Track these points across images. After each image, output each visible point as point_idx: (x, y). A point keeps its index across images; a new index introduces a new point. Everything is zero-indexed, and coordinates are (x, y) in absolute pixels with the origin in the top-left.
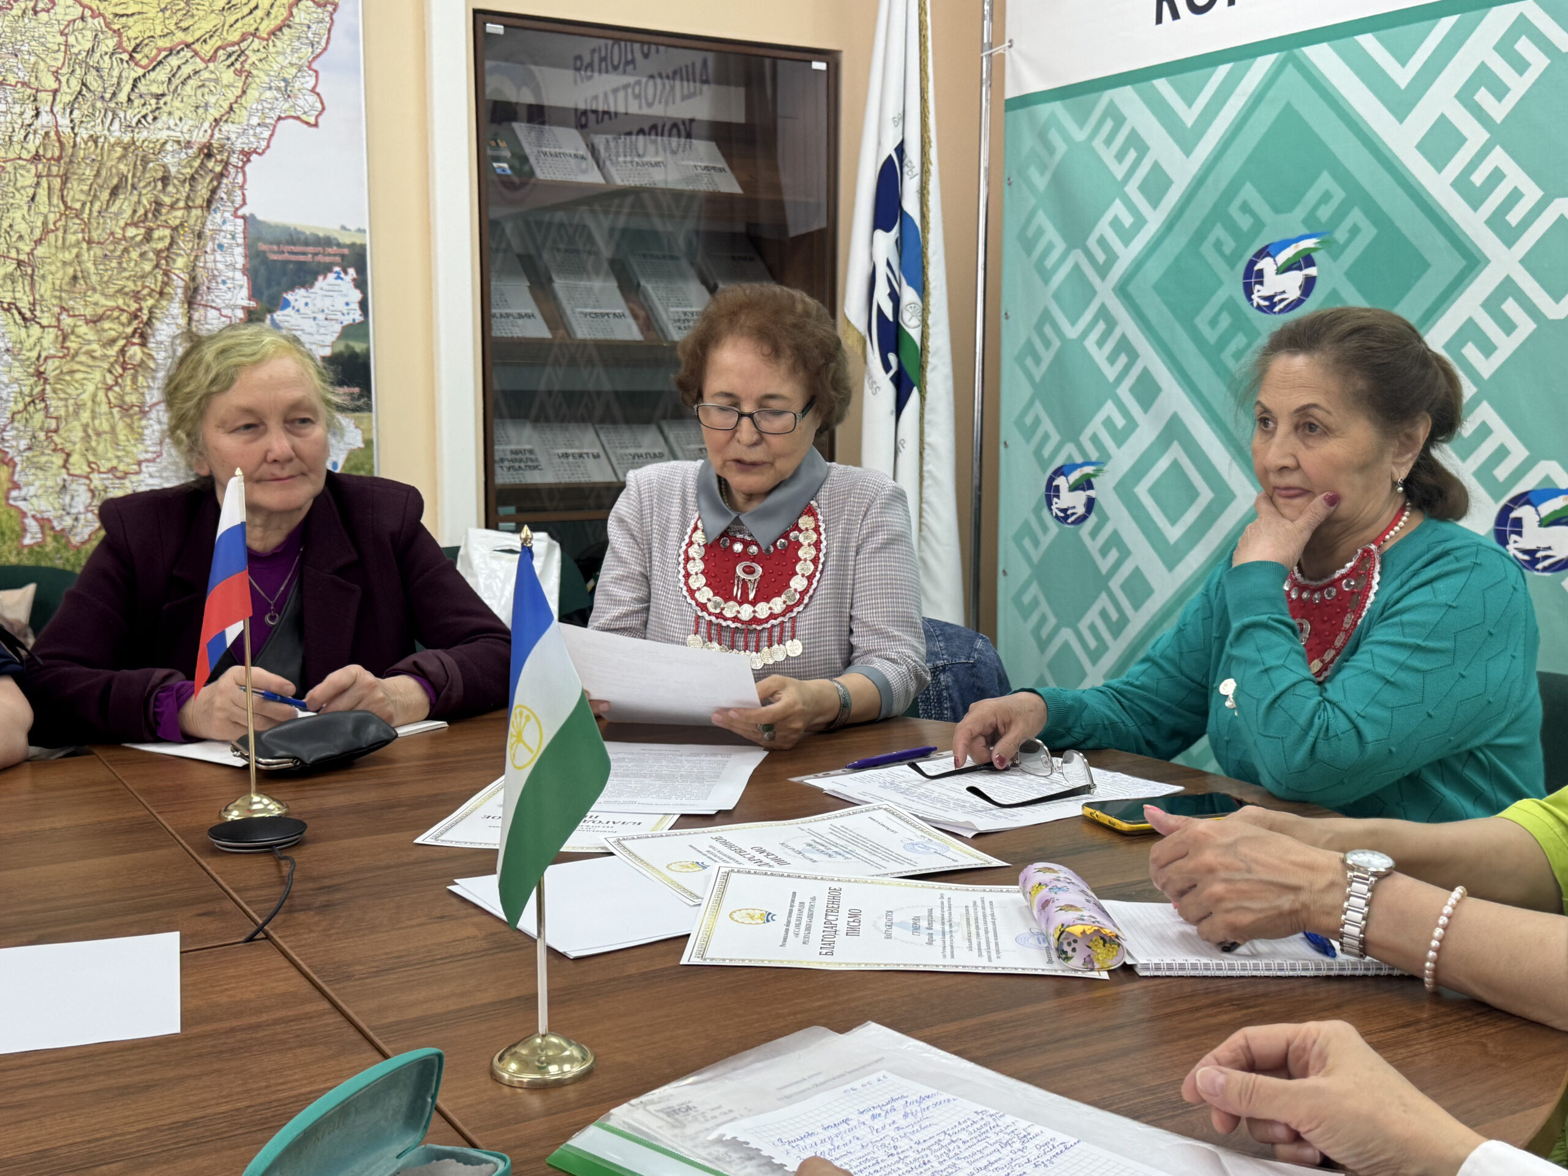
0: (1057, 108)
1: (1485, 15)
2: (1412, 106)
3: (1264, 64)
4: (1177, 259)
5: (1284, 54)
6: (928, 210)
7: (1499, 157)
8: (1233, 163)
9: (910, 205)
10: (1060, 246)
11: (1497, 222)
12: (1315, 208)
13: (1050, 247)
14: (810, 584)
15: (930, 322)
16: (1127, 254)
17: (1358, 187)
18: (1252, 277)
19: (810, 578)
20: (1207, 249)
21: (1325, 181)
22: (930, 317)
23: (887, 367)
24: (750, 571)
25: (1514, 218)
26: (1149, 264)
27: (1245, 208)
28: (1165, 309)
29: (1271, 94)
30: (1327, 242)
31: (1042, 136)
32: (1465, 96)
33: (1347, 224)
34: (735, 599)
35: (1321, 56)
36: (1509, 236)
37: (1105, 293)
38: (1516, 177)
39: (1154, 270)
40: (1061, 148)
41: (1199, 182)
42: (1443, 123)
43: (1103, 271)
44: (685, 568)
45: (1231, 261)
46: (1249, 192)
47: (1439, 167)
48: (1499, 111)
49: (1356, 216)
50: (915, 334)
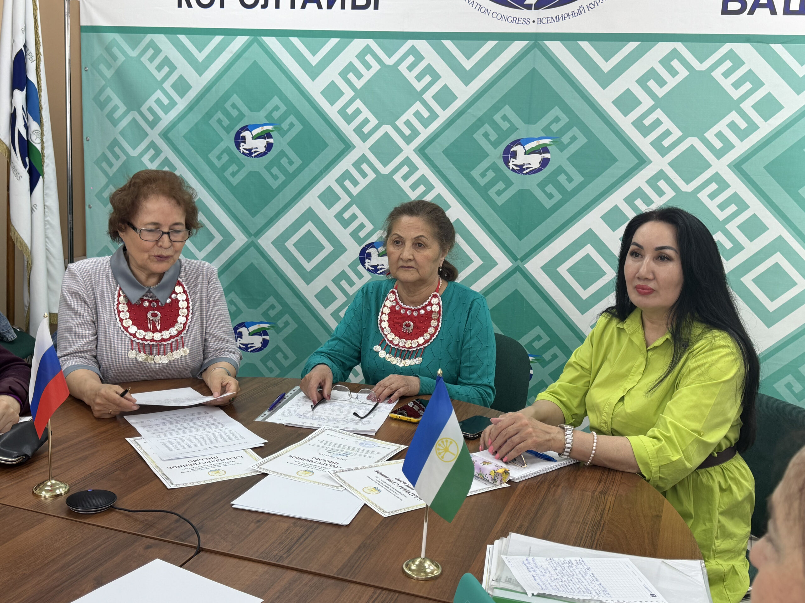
0: (117, 37)
1: (352, 41)
2: (318, 74)
3: (241, 41)
4: (196, 124)
5: (253, 37)
6: (41, 80)
7: (358, 104)
8: (226, 84)
9: (32, 76)
10: (122, 109)
11: (358, 130)
12: (271, 112)
13: (116, 108)
14: (187, 319)
15: (44, 140)
16: (167, 119)
17: (294, 107)
18: (239, 139)
19: (187, 317)
20: (213, 122)
21: (276, 101)
22: (44, 137)
23: (25, 165)
24: (154, 315)
25: (366, 130)
26: (180, 125)
27: (234, 106)
28: (191, 148)
29: (246, 55)
30: (278, 128)
31: (108, 49)
32: (343, 74)
33: (288, 121)
34: (150, 330)
35: (271, 42)
36: (364, 138)
37: (154, 135)
38: (366, 113)
39: (183, 128)
40: (121, 59)
41: (207, 89)
42: (333, 84)
43: (152, 125)
44: (119, 316)
45: (227, 130)
46: (235, 98)
47: (332, 103)
48: (359, 84)
49: (292, 119)
50: (39, 147)
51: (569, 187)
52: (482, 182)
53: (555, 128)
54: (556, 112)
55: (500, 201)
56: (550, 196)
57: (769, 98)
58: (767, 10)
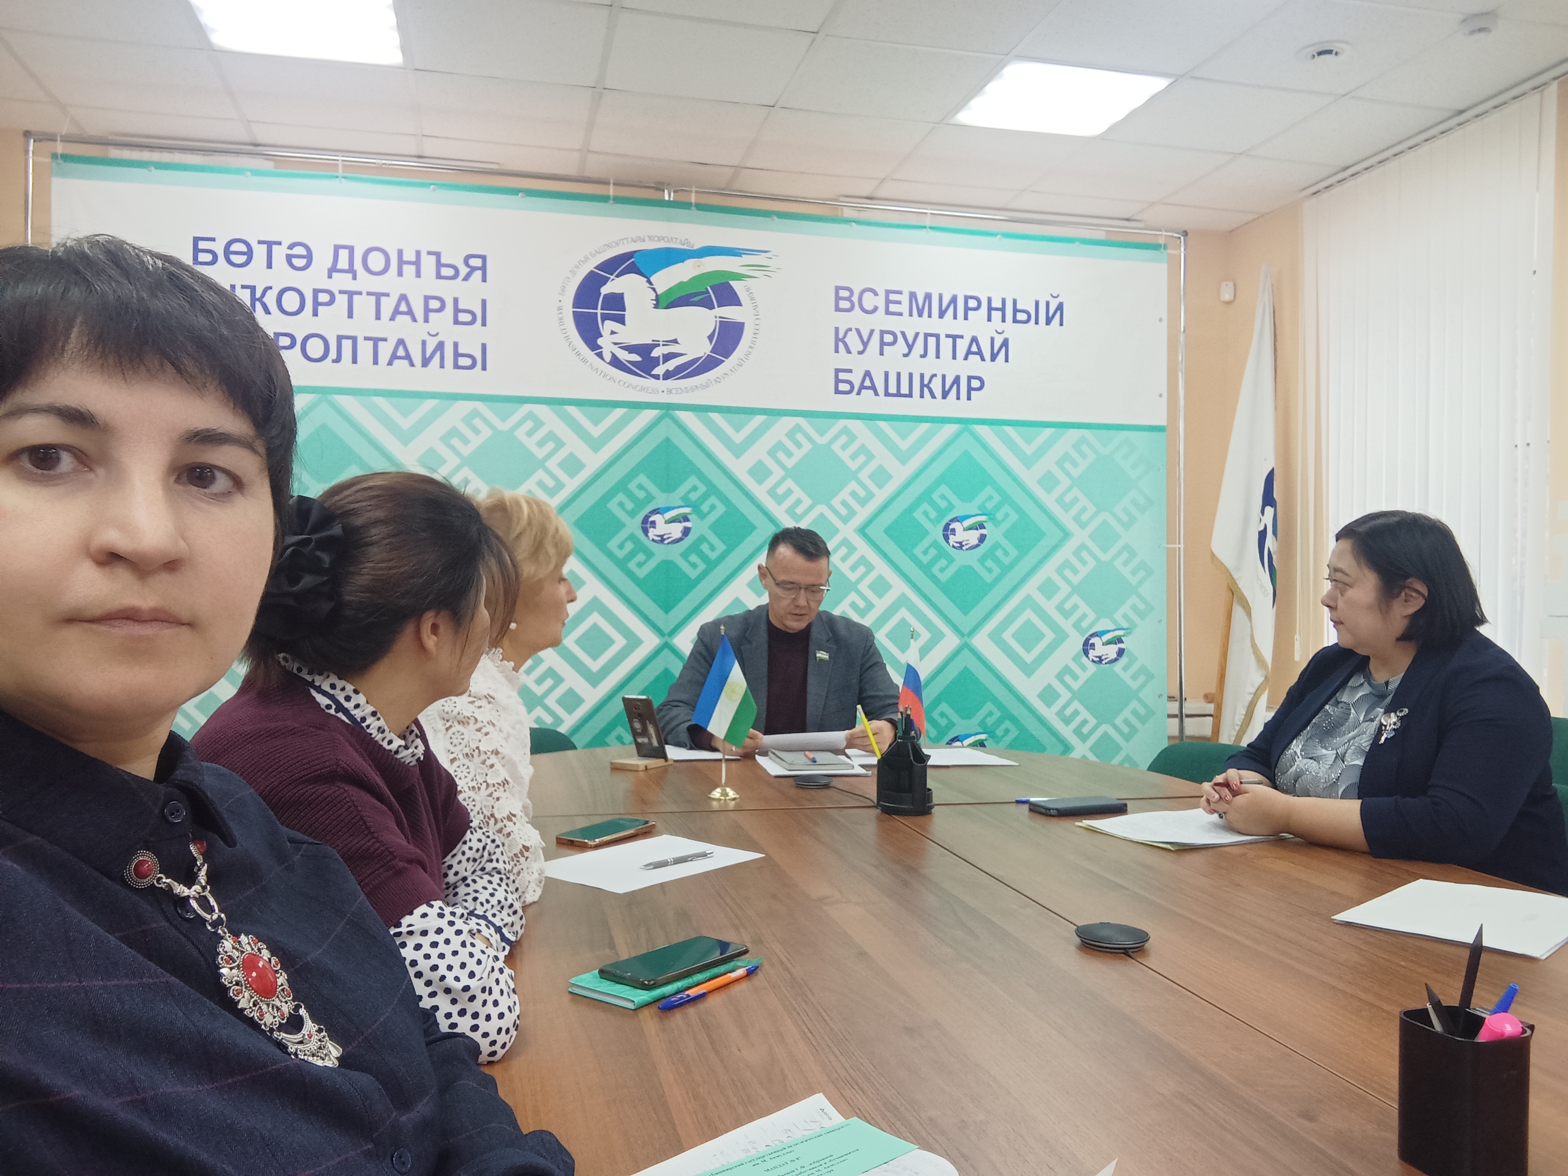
1: (454, 403)
7: (466, 472)
48: (466, 451)
51: (713, 556)
52: (621, 554)
53: (694, 496)
54: (693, 480)
55: (641, 573)
56: (694, 566)
57: (881, 469)
58: (871, 392)
